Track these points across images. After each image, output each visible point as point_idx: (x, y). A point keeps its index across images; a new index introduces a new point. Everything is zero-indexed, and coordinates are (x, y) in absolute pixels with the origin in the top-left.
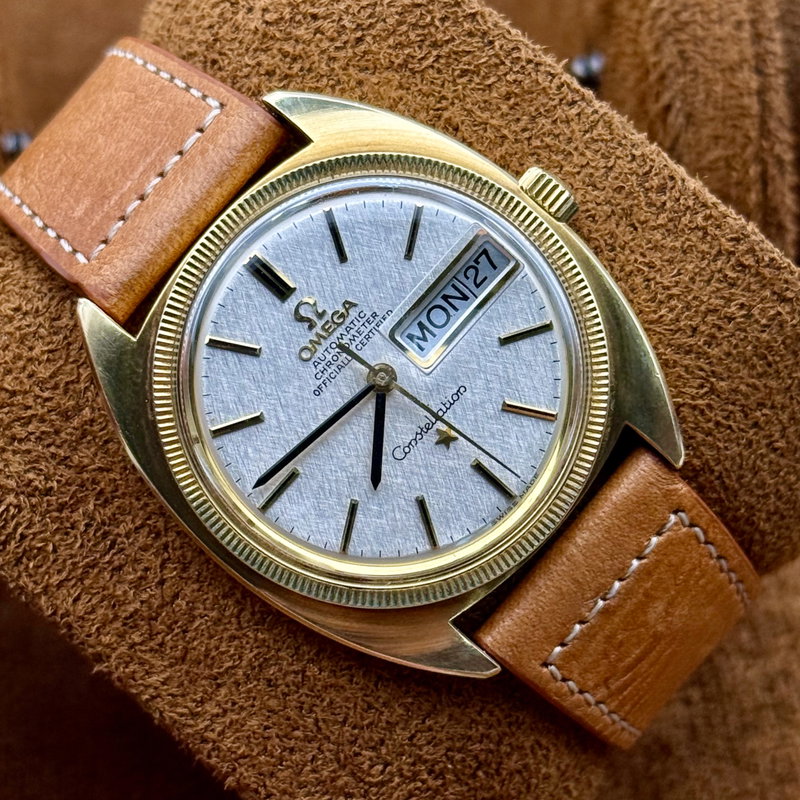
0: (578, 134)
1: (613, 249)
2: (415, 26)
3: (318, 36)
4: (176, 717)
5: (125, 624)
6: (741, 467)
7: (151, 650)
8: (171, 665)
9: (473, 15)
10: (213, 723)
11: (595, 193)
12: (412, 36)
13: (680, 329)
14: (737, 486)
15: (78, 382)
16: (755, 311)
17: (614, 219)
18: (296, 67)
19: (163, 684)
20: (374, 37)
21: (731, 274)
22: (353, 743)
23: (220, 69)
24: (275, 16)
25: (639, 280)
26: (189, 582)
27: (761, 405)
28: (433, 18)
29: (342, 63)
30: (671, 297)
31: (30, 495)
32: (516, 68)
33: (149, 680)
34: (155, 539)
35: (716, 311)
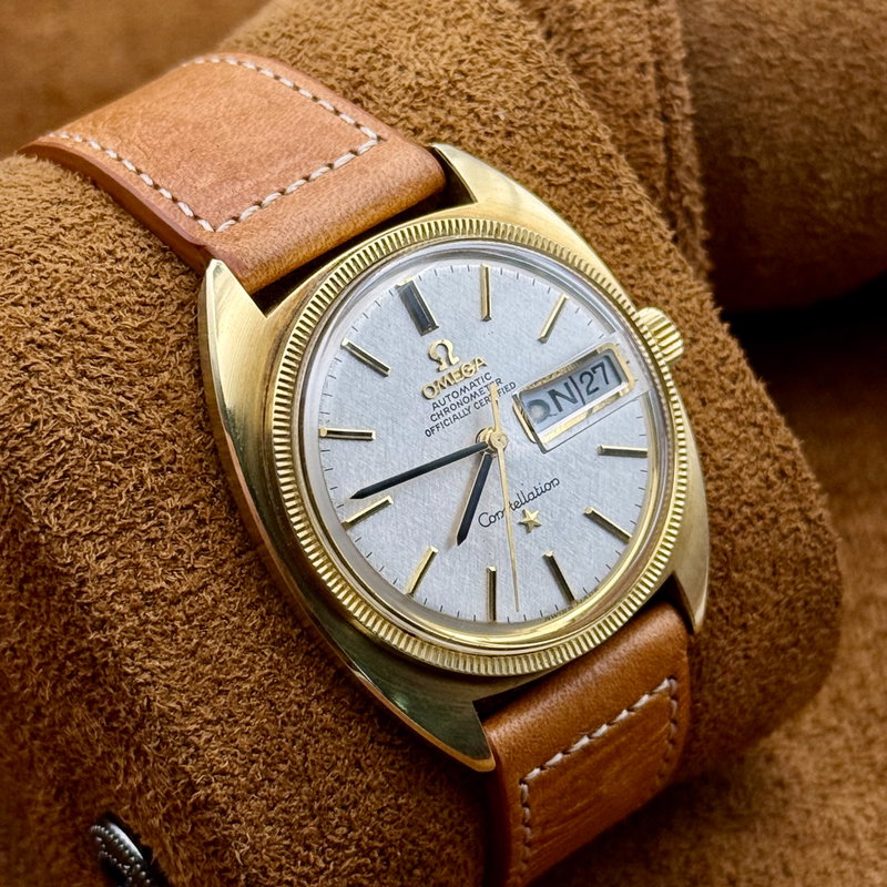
2: (561, 143)
4: (166, 709)
7: (162, 634)
8: (177, 656)
9: (609, 156)
10: (202, 728)
16: (782, 520)
19: (163, 672)
21: (772, 478)
27: (755, 609)
31: (88, 436)
32: (637, 219)
33: (149, 664)
34: (197, 526)
35: (751, 505)
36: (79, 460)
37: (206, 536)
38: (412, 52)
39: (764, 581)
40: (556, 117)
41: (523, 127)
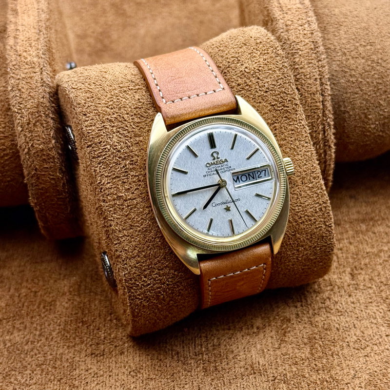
0: (303, 151)
1: (294, 185)
2: (281, 97)
3: (257, 84)
4: (115, 229)
5: (117, 197)
6: (287, 258)
7: (119, 208)
8: (122, 215)
9: (297, 104)
10: (123, 236)
11: (299, 168)
12: (280, 100)
13: (297, 215)
14: (283, 262)
15: (144, 129)
16: (317, 223)
17: (299, 177)
18: (247, 87)
19: (117, 219)
20: (270, 93)
21: (318, 210)
22: (155, 265)
23: (226, 75)
24: (248, 71)
25: (296, 196)
26: (140, 198)
27: (302, 246)
28: (287, 99)
29: (259, 94)
30: (300, 206)
31: (114, 149)
32: (299, 125)
33: (114, 215)
34: (138, 181)
35: (308, 216)
36: (110, 155)
37: (140, 185)
38: (247, 60)
39: (307, 239)
40: (283, 89)
41: (271, 90)
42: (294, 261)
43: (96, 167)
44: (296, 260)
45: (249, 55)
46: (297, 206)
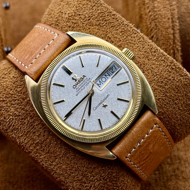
0: (137, 40)
1: (144, 65)
2: (101, 17)
3: (80, 19)
4: (46, 165)
5: (35, 145)
6: (172, 113)
8: (46, 154)
9: (114, 15)
10: (55, 167)
11: (140, 52)
12: (101, 19)
13: (159, 82)
14: (171, 117)
15: (26, 92)
16: (175, 78)
17: (144, 58)
18: (75, 25)
19: (44, 158)
20: (92, 19)
21: (170, 70)
22: (86, 171)
23: (59, 26)
24: (71, 15)
25: (150, 71)
26: (50, 136)
27: (177, 99)
28: (105, 15)
29: (85, 24)
30: (157, 75)
31: (15, 116)
32: (123, 26)
33: (41, 157)
35: (167, 78)
36: (15, 122)
38: (67, 9)
39: (176, 93)
40: (99, 11)
41: (92, 16)
42: (179, 113)
43: (12, 135)
44: (179, 111)
45: (67, 6)
46: (155, 76)
